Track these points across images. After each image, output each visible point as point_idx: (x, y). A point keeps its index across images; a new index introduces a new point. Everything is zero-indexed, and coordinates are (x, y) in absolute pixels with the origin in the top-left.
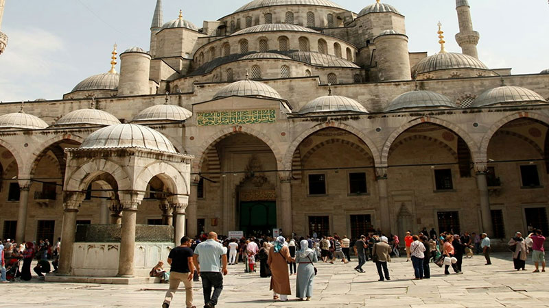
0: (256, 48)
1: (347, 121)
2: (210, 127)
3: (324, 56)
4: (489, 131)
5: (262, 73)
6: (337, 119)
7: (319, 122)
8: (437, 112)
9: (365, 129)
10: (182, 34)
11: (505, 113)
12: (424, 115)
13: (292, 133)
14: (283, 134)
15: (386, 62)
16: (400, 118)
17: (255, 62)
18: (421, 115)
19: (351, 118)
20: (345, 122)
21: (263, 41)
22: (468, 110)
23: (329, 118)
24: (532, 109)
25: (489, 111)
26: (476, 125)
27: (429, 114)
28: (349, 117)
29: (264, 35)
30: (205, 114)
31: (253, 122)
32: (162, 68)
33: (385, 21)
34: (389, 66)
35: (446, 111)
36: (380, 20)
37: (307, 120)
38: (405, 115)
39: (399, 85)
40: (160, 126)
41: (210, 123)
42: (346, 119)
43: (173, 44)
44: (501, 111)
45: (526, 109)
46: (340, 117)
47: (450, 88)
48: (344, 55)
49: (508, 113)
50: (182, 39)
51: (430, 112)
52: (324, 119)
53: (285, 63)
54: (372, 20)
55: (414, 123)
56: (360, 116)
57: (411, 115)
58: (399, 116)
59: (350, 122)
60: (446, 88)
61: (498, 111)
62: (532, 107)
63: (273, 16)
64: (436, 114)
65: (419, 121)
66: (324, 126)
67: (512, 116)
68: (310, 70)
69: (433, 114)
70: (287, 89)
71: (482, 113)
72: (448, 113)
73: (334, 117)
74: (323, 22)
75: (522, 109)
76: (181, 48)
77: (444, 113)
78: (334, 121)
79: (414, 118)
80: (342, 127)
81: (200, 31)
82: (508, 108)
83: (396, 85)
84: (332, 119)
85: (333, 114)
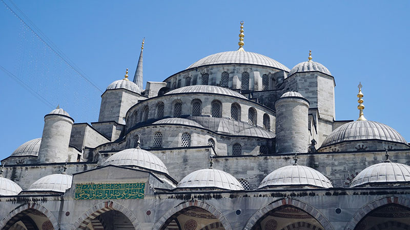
0: (171, 112)
1: (210, 200)
2: (85, 202)
3: (236, 123)
4: (353, 220)
5: (163, 141)
6: (200, 198)
7: (183, 200)
8: (299, 192)
9: (226, 211)
10: (121, 97)
11: (372, 196)
12: (285, 196)
13: (156, 211)
14: (149, 213)
15: (282, 130)
16: (262, 198)
17: (158, 128)
18: (282, 195)
19: (214, 197)
20: (207, 201)
21: (178, 105)
22: (332, 192)
23: (193, 195)
24: (402, 193)
25: (354, 194)
26: (338, 211)
27: (291, 195)
28: (212, 195)
29: (179, 98)
30: (83, 187)
31: (124, 198)
32: (87, 133)
33: (310, 83)
34: (284, 136)
35: (308, 192)
36: (305, 81)
37: (172, 197)
38: (266, 195)
39: (289, 158)
40: (42, 198)
41: (86, 197)
42: (209, 197)
43: (113, 107)
44: (367, 194)
45: (396, 193)
46: (202, 195)
47: (340, 164)
48: (260, 122)
49: (375, 197)
50: (121, 101)
51: (291, 192)
52: (188, 197)
53: (187, 130)
54: (298, 81)
55: (275, 206)
56: (222, 194)
57: (273, 195)
58: (260, 196)
59: (213, 201)
60: (336, 163)
61: (364, 194)
62: (402, 191)
63: (210, 77)
64: (298, 195)
65: (280, 203)
66: (188, 204)
67: (379, 201)
68: (214, 139)
69: (294, 195)
70: (182, 160)
71: (346, 196)
72: (310, 194)
73: (198, 195)
74: (257, 84)
75: (391, 193)
76: (119, 112)
77: (306, 194)
78: (197, 199)
79: (275, 199)
80: (204, 206)
81: (143, 94)
82: (375, 191)
83: (286, 159)
84: (195, 197)
85: (199, 191)
